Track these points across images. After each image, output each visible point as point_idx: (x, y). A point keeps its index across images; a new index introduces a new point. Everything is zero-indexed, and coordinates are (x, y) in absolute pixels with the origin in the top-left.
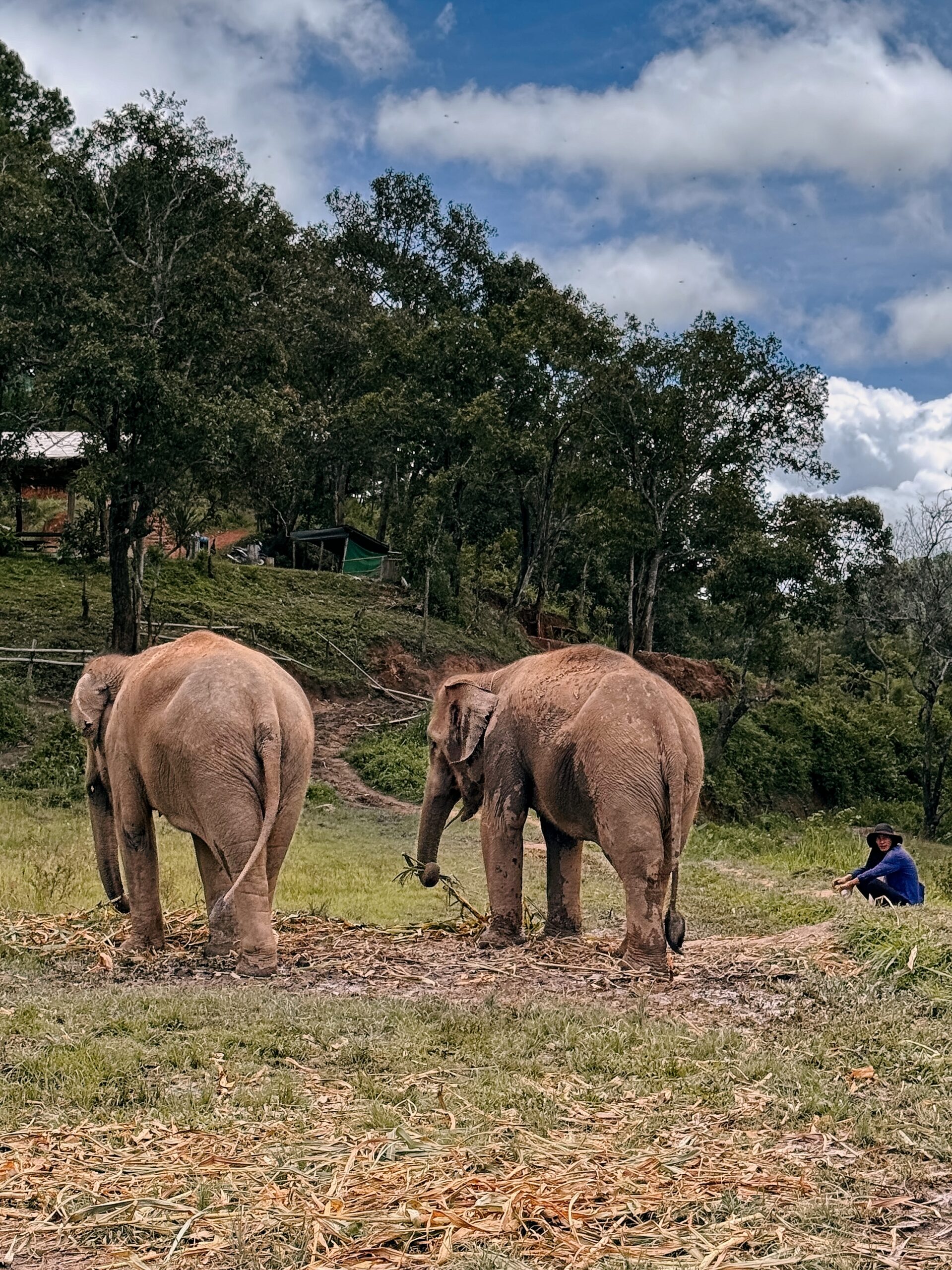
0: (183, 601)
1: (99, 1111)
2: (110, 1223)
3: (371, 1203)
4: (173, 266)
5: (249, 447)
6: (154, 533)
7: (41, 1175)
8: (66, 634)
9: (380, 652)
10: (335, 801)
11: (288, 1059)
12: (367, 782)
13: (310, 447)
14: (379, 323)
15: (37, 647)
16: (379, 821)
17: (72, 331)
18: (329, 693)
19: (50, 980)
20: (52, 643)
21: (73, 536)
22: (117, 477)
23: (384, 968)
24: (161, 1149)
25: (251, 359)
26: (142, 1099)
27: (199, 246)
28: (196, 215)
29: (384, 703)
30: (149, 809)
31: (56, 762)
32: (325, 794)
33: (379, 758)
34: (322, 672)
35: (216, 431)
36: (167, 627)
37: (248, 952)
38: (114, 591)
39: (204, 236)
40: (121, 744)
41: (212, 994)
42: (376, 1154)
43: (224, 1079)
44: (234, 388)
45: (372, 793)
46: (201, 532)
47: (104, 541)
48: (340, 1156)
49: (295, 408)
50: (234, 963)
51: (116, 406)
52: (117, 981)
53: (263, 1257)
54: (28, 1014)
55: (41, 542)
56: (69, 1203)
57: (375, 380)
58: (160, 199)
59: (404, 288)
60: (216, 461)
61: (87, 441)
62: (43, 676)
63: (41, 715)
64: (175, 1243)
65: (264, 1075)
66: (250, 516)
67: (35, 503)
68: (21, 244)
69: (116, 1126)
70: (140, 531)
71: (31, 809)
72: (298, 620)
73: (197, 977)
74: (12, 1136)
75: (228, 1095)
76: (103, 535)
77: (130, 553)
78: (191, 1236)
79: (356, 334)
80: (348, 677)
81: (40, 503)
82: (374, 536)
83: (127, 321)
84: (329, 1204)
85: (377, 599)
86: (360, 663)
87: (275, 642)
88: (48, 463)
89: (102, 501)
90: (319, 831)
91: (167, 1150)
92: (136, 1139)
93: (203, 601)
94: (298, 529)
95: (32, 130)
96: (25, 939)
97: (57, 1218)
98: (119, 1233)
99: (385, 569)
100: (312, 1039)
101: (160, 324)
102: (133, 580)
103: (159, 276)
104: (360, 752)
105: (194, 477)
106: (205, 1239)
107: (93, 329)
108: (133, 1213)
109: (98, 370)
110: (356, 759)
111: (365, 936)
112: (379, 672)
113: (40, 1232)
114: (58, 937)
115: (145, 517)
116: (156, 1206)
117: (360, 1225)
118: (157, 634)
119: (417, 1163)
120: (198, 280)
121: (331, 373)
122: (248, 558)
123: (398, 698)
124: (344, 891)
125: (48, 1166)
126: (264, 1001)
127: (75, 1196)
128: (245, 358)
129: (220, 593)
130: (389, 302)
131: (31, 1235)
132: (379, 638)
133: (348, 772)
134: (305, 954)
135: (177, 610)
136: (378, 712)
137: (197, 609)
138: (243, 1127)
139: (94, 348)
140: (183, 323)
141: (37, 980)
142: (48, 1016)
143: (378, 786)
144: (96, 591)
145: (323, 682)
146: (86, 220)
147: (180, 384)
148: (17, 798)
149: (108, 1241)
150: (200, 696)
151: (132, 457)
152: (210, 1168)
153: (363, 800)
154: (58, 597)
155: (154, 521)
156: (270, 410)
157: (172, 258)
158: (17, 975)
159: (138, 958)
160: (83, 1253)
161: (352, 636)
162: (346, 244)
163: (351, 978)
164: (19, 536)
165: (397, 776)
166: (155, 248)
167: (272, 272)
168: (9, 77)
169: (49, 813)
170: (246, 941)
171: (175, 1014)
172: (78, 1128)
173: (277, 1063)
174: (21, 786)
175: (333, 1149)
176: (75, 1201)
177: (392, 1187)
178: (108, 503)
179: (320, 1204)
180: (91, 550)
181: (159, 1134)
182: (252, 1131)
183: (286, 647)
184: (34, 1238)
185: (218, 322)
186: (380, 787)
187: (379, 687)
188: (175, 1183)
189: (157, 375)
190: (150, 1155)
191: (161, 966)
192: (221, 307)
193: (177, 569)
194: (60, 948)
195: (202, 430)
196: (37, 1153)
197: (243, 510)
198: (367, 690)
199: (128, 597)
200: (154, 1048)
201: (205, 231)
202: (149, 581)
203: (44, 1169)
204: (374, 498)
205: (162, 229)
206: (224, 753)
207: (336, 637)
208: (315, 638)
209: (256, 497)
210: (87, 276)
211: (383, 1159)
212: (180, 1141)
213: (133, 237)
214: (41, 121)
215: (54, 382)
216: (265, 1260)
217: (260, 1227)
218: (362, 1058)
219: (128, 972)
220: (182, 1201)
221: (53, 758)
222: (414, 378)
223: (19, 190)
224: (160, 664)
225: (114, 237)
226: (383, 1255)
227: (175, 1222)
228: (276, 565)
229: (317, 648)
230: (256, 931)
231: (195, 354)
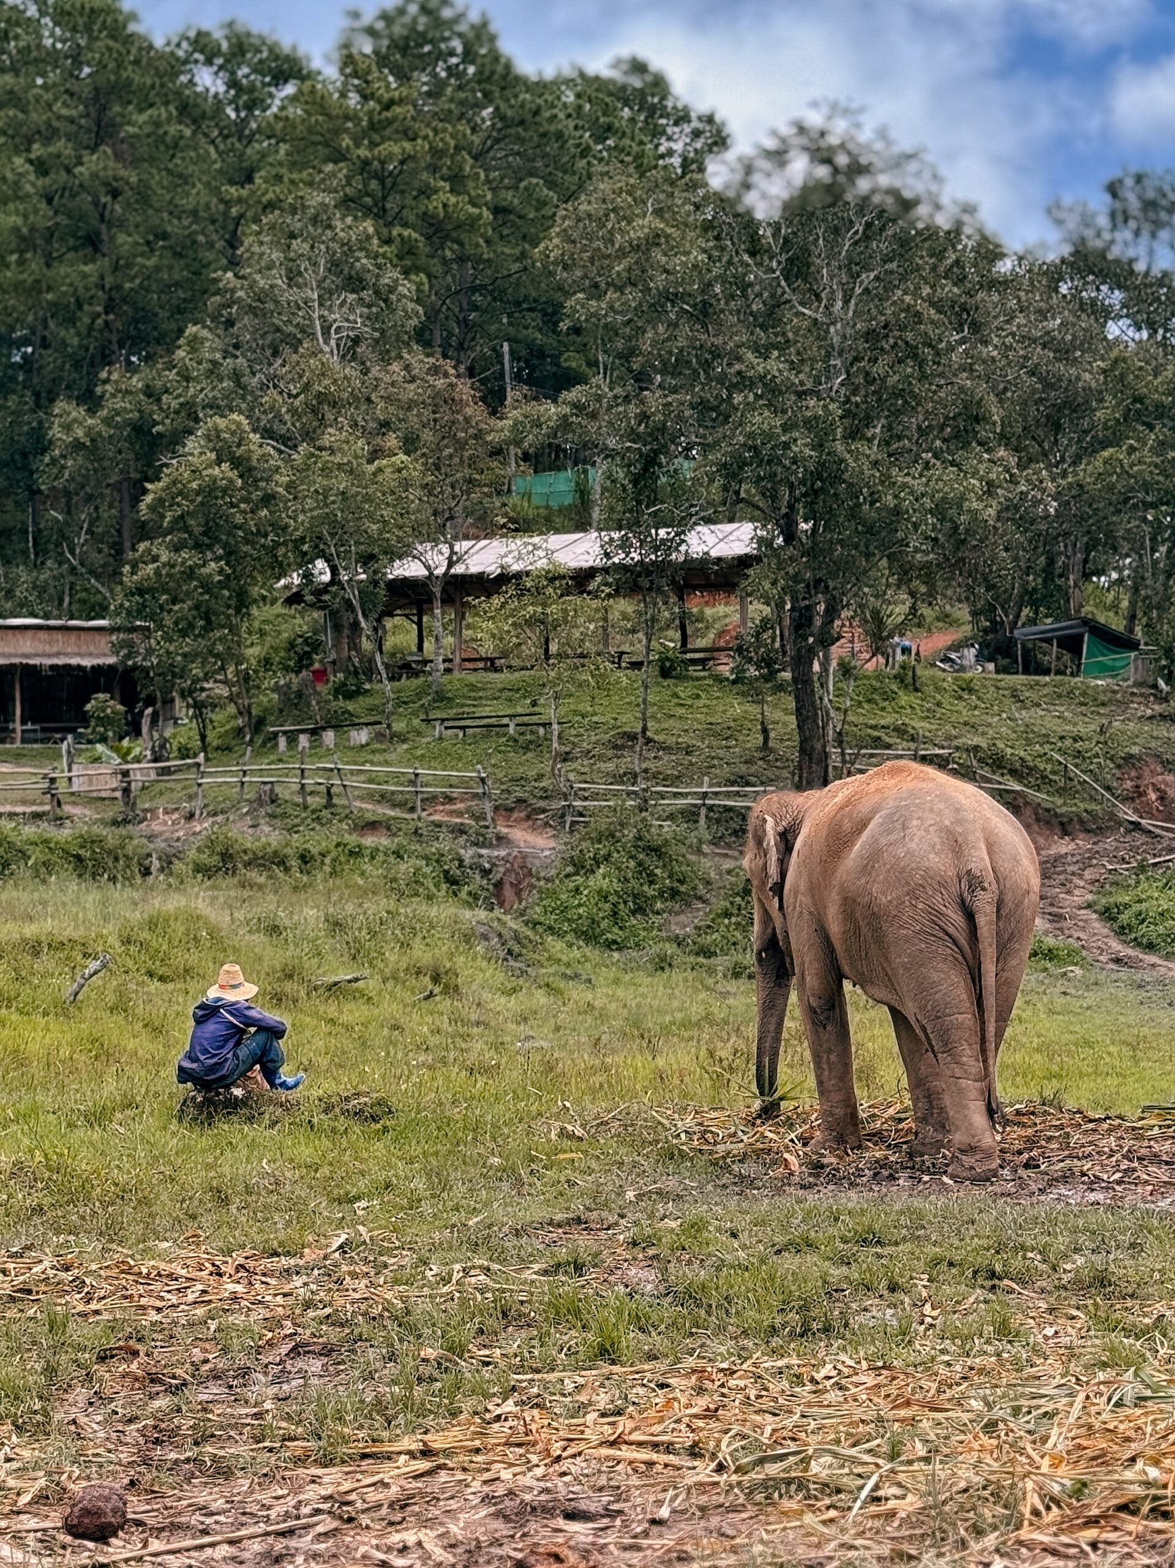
0: (883, 722)
1: (776, 1342)
2: (782, 1475)
3: (1101, 1458)
4: (855, 312)
5: (956, 528)
6: (843, 641)
7: (705, 1417)
8: (743, 769)
9: (1133, 774)
10: (1082, 963)
11: (1006, 1282)
12: (1123, 937)
13: (1033, 522)
14: (1116, 361)
15: (710, 786)
16: (1140, 986)
17: (736, 402)
18: (1069, 828)
19: (724, 1186)
20: (728, 780)
21: (747, 650)
22: (796, 574)
23: (1134, 1170)
24: (847, 1389)
25: (954, 418)
26: (827, 1329)
27: (886, 283)
28: (881, 246)
29: (1140, 839)
30: (840, 976)
31: (738, 924)
32: (1069, 955)
33: (1137, 907)
34: (1060, 802)
35: (915, 511)
36: (864, 755)
37: (962, 1151)
38: (798, 712)
39: (892, 272)
40: (805, 900)
41: (917, 1203)
42: (1110, 1399)
43: (928, 1306)
44: (936, 456)
45: (1130, 952)
46: (901, 635)
47: (784, 653)
48: (1064, 1400)
49: (1011, 475)
50: (947, 1165)
51: (792, 487)
52: (803, 1187)
53: (966, 1520)
54: (696, 1227)
55: (709, 659)
56: (736, 1450)
57: (1114, 433)
58: (836, 231)
59: (1148, 314)
60: (915, 547)
61: (759, 532)
62: (718, 821)
63: (718, 868)
64: (859, 1504)
65: (977, 1301)
66: (962, 612)
67: (702, 612)
68: (673, 302)
69: (795, 1361)
70: (827, 640)
71: (710, 982)
72: (1027, 739)
73: (901, 1182)
74: (672, 1371)
75: (931, 1325)
76: (783, 646)
77: (816, 667)
78: (881, 1493)
79: (1087, 376)
80: (1094, 807)
81: (708, 611)
82: (1121, 629)
83: (802, 383)
84: (1047, 1458)
85: (1127, 708)
86: (1108, 789)
87: (1000, 767)
88: (714, 564)
89: (780, 605)
90: (1062, 1000)
91: (854, 1390)
92: (818, 1377)
93: (907, 721)
94: (1024, 625)
95: (686, 163)
96: (695, 1137)
97: (721, 1468)
98: (793, 1487)
99: (1136, 669)
100: (1039, 1257)
101: (842, 384)
102: (821, 699)
103: (839, 326)
104: (1112, 900)
105: (890, 568)
106: (896, 1497)
107: (761, 397)
108: (808, 1463)
109: (769, 446)
110: (1107, 909)
111: (1110, 1131)
112: (1133, 799)
113: (701, 1484)
114: (734, 1135)
115: (832, 621)
116: (835, 1455)
117: (1085, 1485)
118: (853, 764)
119: (1161, 1411)
120: (885, 327)
121: (1057, 428)
122: (962, 666)
123: (1158, 831)
124: (1089, 1075)
125: (712, 1406)
126: (981, 1211)
127: (743, 1443)
128: (947, 418)
129: (929, 710)
130: (1131, 332)
131: (689, 1489)
132: (1132, 756)
133: (1098, 926)
134: (1034, 1153)
135: (876, 733)
136: (1134, 849)
137: (900, 731)
138: (948, 1364)
139: (762, 420)
140: (870, 380)
141: (710, 1187)
142: (719, 1229)
143: (1137, 943)
144: (778, 715)
145: (1062, 815)
146: (748, 265)
147: (868, 456)
148: (693, 969)
149: (781, 1496)
150: (893, 837)
151: (814, 551)
152: (903, 1413)
153: (1118, 961)
154: (732, 724)
155: (843, 625)
156: (981, 480)
157: (853, 302)
158: (687, 1182)
159: (830, 1160)
160: (751, 1510)
161: (1097, 756)
162: (1072, 265)
163: (1092, 1183)
164: (685, 653)
165: (1161, 929)
166: (833, 292)
167: (977, 309)
168: (656, 100)
169: (732, 986)
170: (958, 1138)
171: (870, 1226)
172: (749, 1362)
173: (994, 1287)
174: (698, 954)
175: (1056, 1391)
176: (743, 1448)
177: (1128, 1439)
178: (788, 607)
179: (1037, 1458)
180: (768, 663)
181: (846, 1370)
182: (958, 1368)
183: (1013, 772)
184: (693, 1491)
185: (912, 376)
186: (1139, 944)
187: (1134, 818)
188: (860, 1429)
189: (839, 447)
190: (834, 1396)
191: (857, 1169)
192: (915, 356)
193: (874, 683)
194: (737, 1148)
195: (897, 511)
196: (700, 1391)
197: (952, 606)
198: (1119, 823)
199: (815, 721)
200: (845, 1268)
201: (893, 266)
202: (841, 700)
203: (708, 1409)
204: (1120, 581)
205: (840, 268)
206: (920, 906)
207: (1075, 757)
208: (1050, 760)
209: (970, 588)
210: (752, 334)
211: (1119, 1404)
212: (869, 1380)
213: (805, 281)
214: (696, 150)
215: (716, 464)
216: (967, 1524)
217: (963, 1485)
218: (1101, 1281)
219: (817, 1176)
220: (870, 1451)
221: (733, 919)
222: (1164, 425)
223: (668, 237)
224: (848, 802)
225: (783, 283)
226: (1115, 1523)
227: (859, 1475)
228: (997, 672)
229: (1054, 773)
230: (971, 1124)
231: (887, 417)
